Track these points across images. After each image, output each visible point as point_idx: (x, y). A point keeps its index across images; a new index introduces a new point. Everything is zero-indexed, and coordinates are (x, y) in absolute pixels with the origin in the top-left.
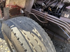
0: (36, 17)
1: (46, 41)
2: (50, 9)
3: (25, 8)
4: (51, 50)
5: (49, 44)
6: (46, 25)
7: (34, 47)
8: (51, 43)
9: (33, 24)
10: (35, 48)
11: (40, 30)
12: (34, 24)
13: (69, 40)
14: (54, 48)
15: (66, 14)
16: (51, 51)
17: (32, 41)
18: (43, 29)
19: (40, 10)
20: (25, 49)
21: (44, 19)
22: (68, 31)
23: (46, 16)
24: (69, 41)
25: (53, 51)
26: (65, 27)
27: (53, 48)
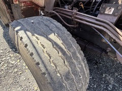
0: (60, 17)
1: (72, 51)
2: (82, 5)
3: (45, 7)
4: (80, 64)
5: (78, 55)
6: (75, 30)
7: (52, 59)
8: (80, 54)
9: (52, 25)
10: (53, 61)
11: (64, 33)
12: (55, 25)
13: (110, 51)
14: (86, 62)
15: (108, 8)
16: (80, 66)
17: (49, 49)
18: (69, 32)
19: (67, 7)
20: (37, 61)
21: (73, 20)
22: (110, 35)
23: (75, 15)
24: (109, 54)
25: (84, 65)
26: (105, 30)
27: (84, 62)
